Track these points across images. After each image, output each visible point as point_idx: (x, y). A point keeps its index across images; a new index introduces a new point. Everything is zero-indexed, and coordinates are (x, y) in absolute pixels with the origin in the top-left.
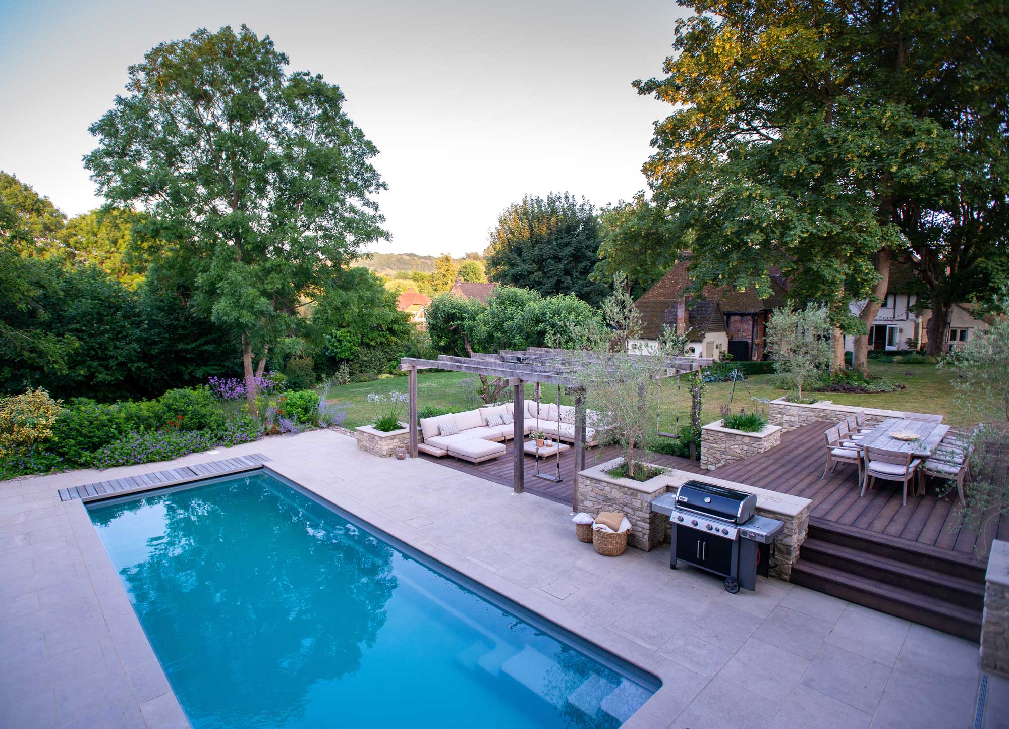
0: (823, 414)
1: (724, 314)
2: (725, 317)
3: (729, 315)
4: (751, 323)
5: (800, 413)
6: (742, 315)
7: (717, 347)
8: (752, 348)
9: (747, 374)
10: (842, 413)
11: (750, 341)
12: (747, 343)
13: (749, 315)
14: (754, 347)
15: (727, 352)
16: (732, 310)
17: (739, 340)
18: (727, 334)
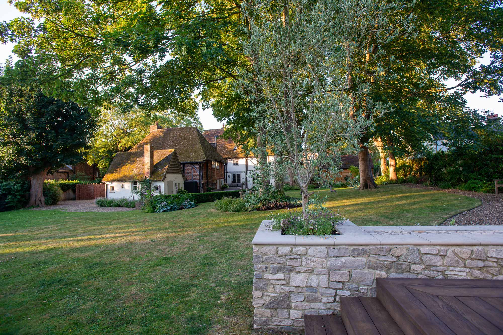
0: (389, 258)
1: (181, 164)
2: (182, 166)
3: (184, 164)
4: (198, 169)
5: (331, 262)
6: (192, 164)
7: (176, 185)
8: (200, 186)
9: (197, 203)
10: (434, 250)
11: (198, 182)
12: (196, 183)
13: (197, 163)
14: (201, 185)
15: (183, 189)
16: (186, 161)
17: (191, 181)
18: (183, 176)
